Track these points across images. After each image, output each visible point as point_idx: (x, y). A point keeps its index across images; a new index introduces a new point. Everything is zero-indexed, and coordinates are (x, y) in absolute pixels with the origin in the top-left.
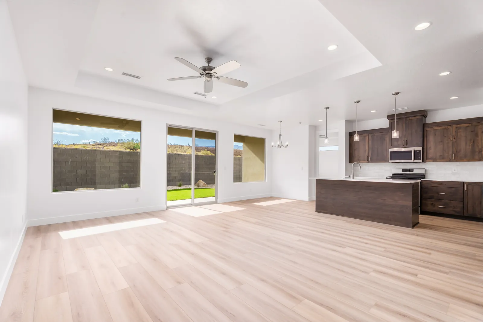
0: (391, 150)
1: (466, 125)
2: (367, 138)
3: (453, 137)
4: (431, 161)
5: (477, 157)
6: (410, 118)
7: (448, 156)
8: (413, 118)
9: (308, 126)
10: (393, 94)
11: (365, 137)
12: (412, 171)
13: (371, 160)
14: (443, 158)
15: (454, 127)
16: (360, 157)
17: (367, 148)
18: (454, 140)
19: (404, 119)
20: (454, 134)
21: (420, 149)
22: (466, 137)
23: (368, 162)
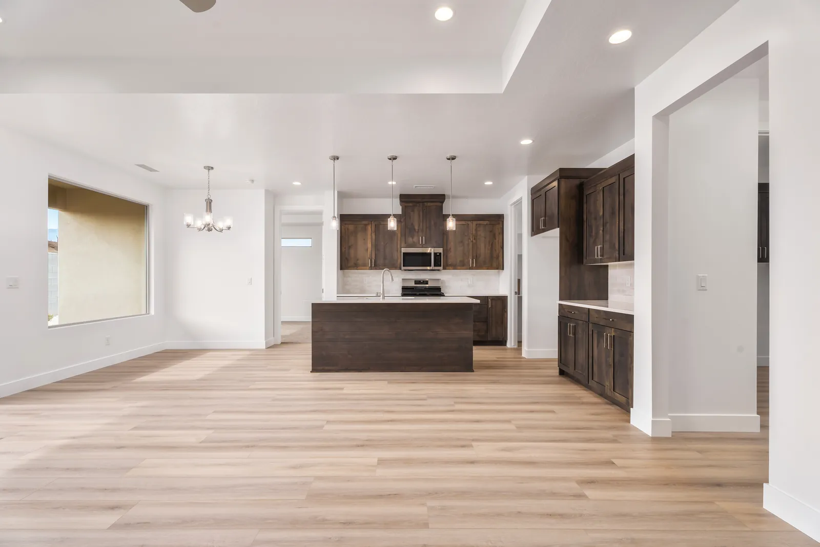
0: (404, 250)
1: (485, 223)
2: (369, 227)
3: (473, 238)
4: (451, 268)
5: (495, 265)
6: (429, 204)
7: (469, 261)
8: (432, 204)
9: (264, 191)
10: (448, 157)
11: (366, 225)
12: (427, 282)
13: (376, 266)
14: (463, 265)
15: (475, 223)
16: (358, 260)
17: (369, 245)
18: (474, 241)
19: (421, 204)
20: (474, 232)
21: (440, 250)
22: (485, 238)
23: (371, 268)
